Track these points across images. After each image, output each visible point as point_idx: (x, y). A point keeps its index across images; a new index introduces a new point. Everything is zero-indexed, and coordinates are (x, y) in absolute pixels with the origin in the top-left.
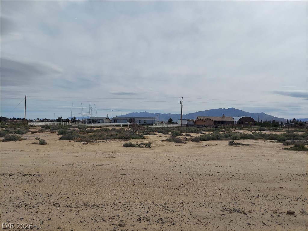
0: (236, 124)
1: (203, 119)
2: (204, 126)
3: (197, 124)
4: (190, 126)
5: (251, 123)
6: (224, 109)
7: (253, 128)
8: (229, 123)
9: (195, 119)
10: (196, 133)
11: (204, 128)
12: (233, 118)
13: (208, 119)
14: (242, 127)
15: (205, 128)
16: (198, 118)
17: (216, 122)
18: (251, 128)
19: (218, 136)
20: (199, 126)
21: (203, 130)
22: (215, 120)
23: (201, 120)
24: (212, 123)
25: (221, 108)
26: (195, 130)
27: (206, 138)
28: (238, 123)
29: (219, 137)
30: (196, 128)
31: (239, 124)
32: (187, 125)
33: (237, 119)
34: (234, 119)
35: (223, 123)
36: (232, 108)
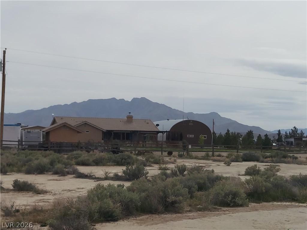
0: (165, 139)
1: (73, 123)
2: (77, 146)
3: (53, 139)
4: (32, 147)
5: (202, 137)
6: (122, 100)
7: (217, 153)
8: (145, 138)
9: (47, 124)
10: (56, 173)
11: (79, 152)
12: (155, 123)
13: (86, 124)
14: (188, 151)
15: (84, 156)
16: (54, 122)
17: (108, 135)
18: (213, 152)
19: (164, 192)
20: (60, 148)
21: (80, 159)
22: (106, 127)
23: (65, 126)
24: (98, 138)
25: (114, 99)
26: (52, 163)
27: (117, 209)
28: (168, 138)
29: (172, 198)
30: (53, 155)
31: (173, 140)
32: (20, 142)
33: (166, 125)
34: (158, 125)
35: (128, 138)
36: (143, 99)
